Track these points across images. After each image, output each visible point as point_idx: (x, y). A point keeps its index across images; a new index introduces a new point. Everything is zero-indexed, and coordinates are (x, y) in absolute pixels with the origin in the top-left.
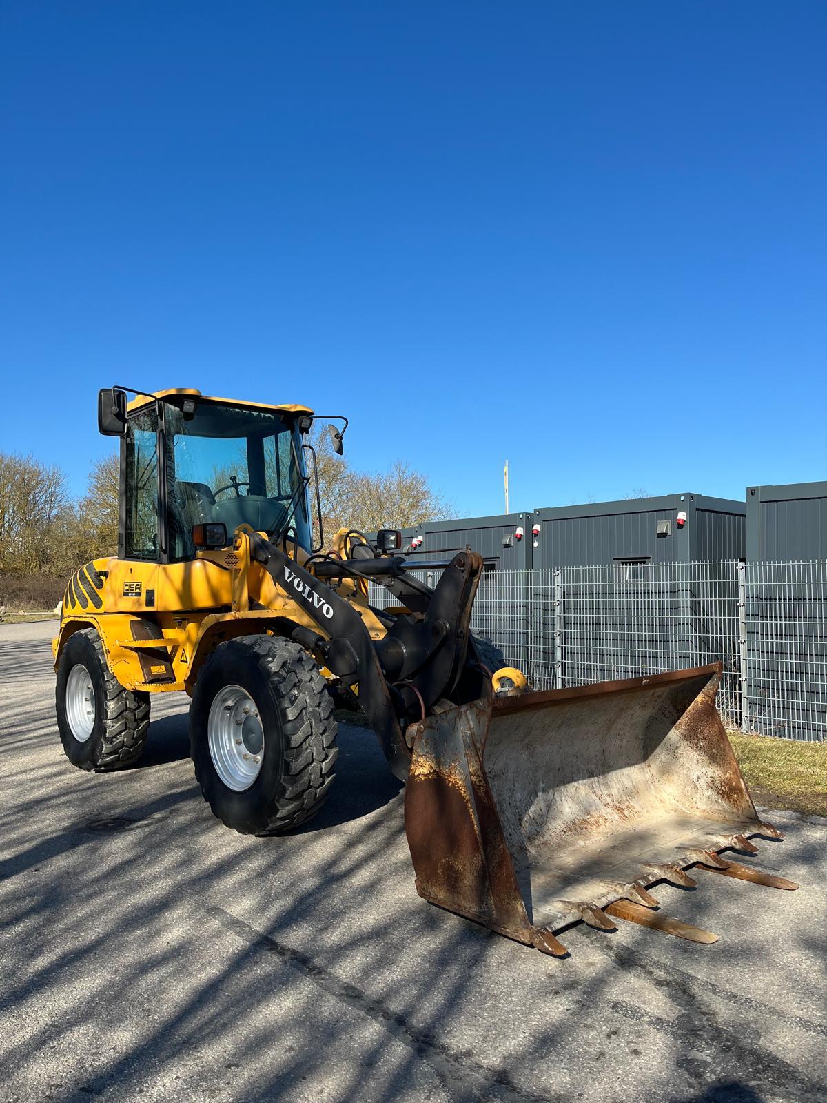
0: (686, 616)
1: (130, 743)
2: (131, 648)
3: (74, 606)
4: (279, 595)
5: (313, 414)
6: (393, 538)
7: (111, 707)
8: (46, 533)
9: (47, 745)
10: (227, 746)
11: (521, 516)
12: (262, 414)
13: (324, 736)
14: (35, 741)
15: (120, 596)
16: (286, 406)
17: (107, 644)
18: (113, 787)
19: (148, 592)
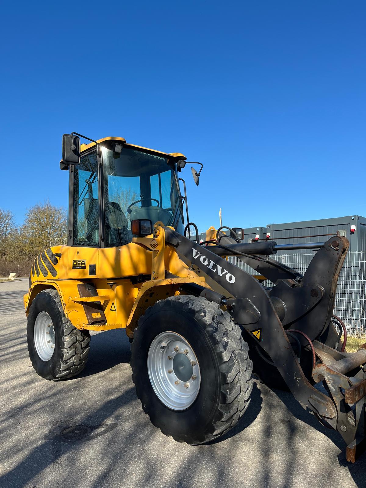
0: (357, 280)
1: (78, 363)
2: (78, 302)
3: (38, 275)
4: (184, 267)
5: (186, 159)
6: (240, 233)
7: (66, 340)
8: (5, 241)
9: (19, 359)
10: (161, 374)
11: (258, 229)
12: (159, 157)
13: (247, 372)
14: (11, 356)
15: (70, 269)
16: (171, 154)
17: (64, 300)
18: (69, 394)
19: (90, 266)
